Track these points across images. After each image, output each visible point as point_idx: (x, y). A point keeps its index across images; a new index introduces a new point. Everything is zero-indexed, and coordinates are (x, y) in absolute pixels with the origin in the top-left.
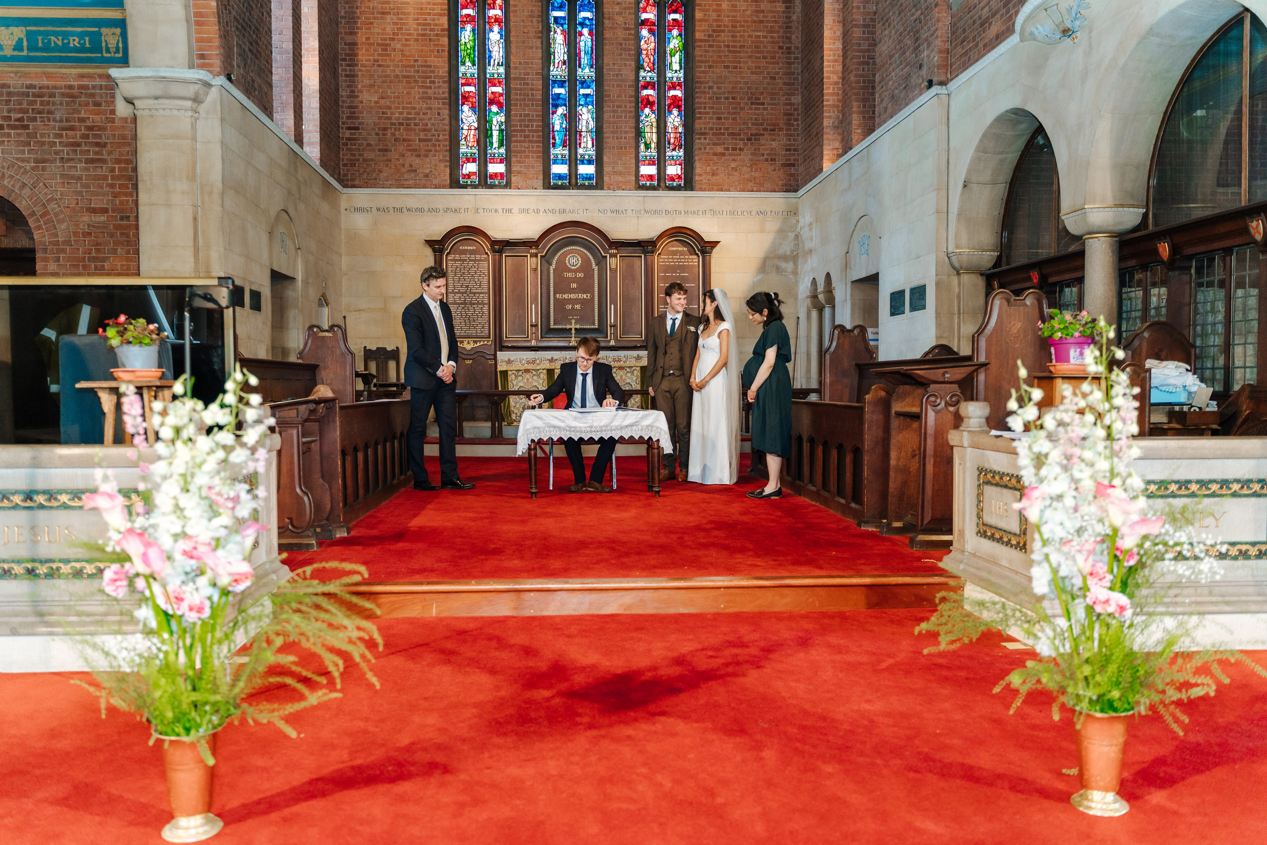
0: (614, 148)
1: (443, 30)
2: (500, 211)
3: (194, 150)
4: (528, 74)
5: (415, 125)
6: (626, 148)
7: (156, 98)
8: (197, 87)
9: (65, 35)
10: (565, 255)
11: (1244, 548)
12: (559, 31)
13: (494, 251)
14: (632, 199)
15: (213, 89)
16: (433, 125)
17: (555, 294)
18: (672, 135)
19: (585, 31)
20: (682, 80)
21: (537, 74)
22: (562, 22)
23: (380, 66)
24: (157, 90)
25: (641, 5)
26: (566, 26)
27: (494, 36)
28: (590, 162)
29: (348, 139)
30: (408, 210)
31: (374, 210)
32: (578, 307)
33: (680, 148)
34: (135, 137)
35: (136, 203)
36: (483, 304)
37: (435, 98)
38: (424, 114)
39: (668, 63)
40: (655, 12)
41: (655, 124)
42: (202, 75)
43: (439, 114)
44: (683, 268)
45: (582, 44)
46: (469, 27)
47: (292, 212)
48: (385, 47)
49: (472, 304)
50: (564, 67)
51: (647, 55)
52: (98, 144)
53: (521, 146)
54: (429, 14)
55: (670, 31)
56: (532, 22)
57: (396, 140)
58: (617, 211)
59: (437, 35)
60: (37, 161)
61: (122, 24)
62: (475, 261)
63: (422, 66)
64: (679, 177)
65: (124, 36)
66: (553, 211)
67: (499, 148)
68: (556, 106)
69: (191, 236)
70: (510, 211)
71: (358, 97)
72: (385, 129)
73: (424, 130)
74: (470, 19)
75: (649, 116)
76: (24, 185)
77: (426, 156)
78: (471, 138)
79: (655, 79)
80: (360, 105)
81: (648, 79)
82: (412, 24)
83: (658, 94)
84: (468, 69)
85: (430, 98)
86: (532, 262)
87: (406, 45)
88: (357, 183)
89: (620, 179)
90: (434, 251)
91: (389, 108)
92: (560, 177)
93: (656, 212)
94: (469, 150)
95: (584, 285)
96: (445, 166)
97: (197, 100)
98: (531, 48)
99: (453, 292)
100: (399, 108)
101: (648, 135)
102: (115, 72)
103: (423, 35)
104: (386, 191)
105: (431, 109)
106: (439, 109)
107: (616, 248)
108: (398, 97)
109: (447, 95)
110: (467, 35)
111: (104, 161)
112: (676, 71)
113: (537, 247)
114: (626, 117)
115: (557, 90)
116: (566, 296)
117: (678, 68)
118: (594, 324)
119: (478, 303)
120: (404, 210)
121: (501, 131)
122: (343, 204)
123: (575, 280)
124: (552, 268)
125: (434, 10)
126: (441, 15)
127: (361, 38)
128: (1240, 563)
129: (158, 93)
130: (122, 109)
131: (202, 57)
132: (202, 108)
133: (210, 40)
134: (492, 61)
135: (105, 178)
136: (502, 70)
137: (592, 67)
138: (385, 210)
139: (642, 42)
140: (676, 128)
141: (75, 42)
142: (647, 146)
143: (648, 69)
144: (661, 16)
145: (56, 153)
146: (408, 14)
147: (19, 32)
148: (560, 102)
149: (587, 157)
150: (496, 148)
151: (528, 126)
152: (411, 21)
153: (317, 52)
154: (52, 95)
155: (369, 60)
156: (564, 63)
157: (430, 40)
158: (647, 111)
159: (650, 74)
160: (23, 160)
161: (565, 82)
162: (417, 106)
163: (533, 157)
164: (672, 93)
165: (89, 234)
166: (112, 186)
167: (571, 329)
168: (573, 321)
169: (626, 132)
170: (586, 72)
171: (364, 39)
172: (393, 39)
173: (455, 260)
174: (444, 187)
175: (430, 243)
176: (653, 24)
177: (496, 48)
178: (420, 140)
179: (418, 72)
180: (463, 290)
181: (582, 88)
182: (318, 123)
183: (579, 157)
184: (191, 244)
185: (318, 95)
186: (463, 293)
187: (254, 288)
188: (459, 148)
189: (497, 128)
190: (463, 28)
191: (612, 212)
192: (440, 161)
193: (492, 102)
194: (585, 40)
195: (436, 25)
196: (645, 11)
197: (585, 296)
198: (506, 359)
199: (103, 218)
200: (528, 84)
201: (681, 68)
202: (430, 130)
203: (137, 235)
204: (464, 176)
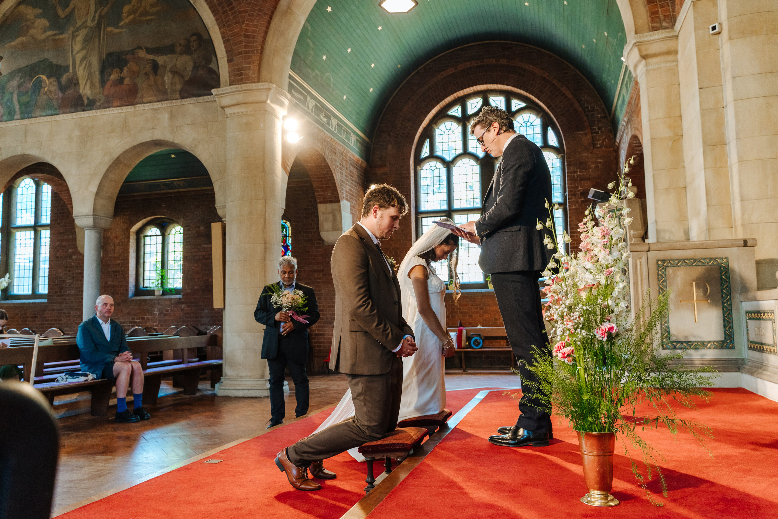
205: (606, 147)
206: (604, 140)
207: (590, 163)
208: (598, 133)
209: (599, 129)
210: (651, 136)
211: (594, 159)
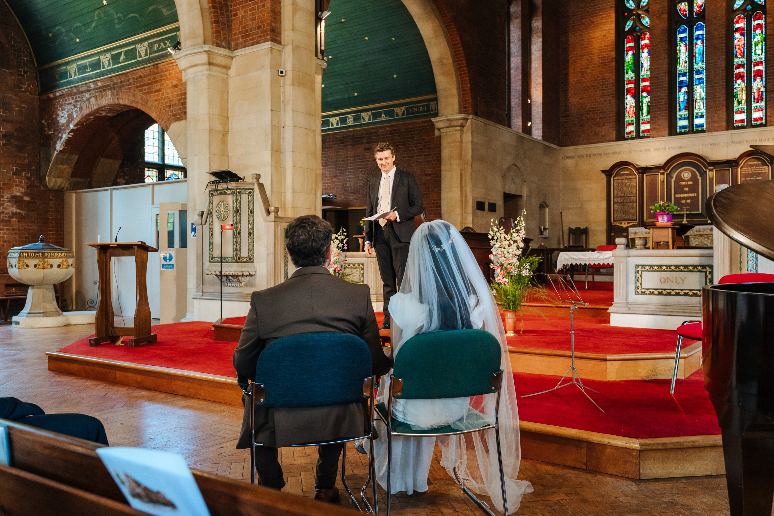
0: (712, 108)
1: (612, 59)
2: (643, 151)
3: (461, 146)
4: (660, 74)
5: (598, 110)
6: (719, 107)
7: (447, 127)
8: (461, 121)
9: (418, 107)
10: (681, 172)
11: (695, 292)
12: (682, 45)
13: (639, 173)
14: (724, 136)
15: (469, 121)
16: (607, 109)
17: (675, 195)
18: (756, 94)
19: (699, 42)
20: (763, 59)
21: (665, 73)
22: (685, 39)
23: (580, 83)
24: (446, 124)
25: (735, 20)
26: (687, 42)
27: (645, 55)
28: (702, 116)
29: (564, 122)
30: (594, 155)
31: (577, 157)
32: (689, 201)
33: (762, 100)
34: (440, 144)
35: (441, 170)
36: (633, 202)
37: (608, 95)
38: (602, 104)
39: (753, 51)
40: (745, 23)
41: (744, 89)
42: (463, 116)
43: (610, 103)
44: (758, 175)
45: (697, 50)
46: (630, 53)
47: (519, 165)
48: (582, 72)
49: (627, 202)
50: (686, 65)
51: (739, 49)
52: (428, 148)
53: (656, 114)
54: (605, 52)
55: (755, 31)
56: (662, 45)
57: (588, 119)
58: (714, 144)
59: (609, 62)
60: (409, 157)
61: (436, 99)
62: (629, 179)
63: (602, 79)
64: (761, 119)
65: (437, 104)
66: (674, 148)
67: (647, 115)
68: (680, 88)
69: (459, 182)
70: (649, 150)
71: (568, 100)
72: (582, 115)
73: (602, 112)
74: (631, 48)
75: (740, 85)
76: (404, 167)
77: (603, 126)
78: (631, 112)
79: (745, 62)
80: (570, 105)
81: (740, 63)
82: (596, 58)
83: (747, 70)
84: (630, 75)
85: (605, 95)
86: (660, 177)
87: (593, 70)
88: (568, 144)
89: (716, 125)
90: (606, 175)
91: (584, 103)
92: (683, 127)
93: (739, 142)
94: (630, 119)
95: (693, 189)
96: (613, 130)
97: (462, 126)
98: (662, 59)
99: (617, 197)
100: (589, 103)
101: (740, 96)
102: (433, 120)
103: (603, 63)
104: (582, 146)
105: (605, 101)
106: (610, 100)
107: (713, 166)
108: (589, 97)
109: (614, 92)
110: (629, 58)
111: (430, 155)
112: (759, 55)
113: (664, 169)
114: (719, 88)
115: (682, 78)
116: (681, 196)
117: (760, 52)
118: (698, 210)
119: (631, 202)
120: (592, 155)
121: (648, 106)
122: (561, 155)
123: (687, 186)
124: (673, 180)
125: (607, 49)
126: (611, 51)
127: (571, 70)
128: (693, 298)
129: (448, 125)
130: (437, 133)
131: (465, 108)
132: (465, 129)
133: (467, 100)
134: (643, 69)
135: (430, 161)
136: (649, 73)
137: (703, 61)
138: (582, 156)
139: (736, 42)
140: (759, 89)
141: (421, 109)
142: (739, 103)
143: (739, 56)
144: (749, 24)
145: (415, 153)
146: (595, 54)
147: (403, 108)
148: (684, 84)
149: (700, 114)
150: (645, 116)
151: (659, 102)
152: (596, 57)
153: (541, 85)
154: (414, 131)
155: (574, 81)
156: (686, 62)
157: (606, 65)
158: (739, 81)
159: (741, 59)
160: (404, 157)
161: (686, 73)
162: (599, 100)
163: (662, 119)
164: (757, 68)
165: (424, 184)
166: (433, 164)
167: (683, 214)
168: (685, 210)
169: (720, 97)
170: (699, 65)
171: (572, 71)
172: (586, 68)
173: (618, 180)
174: (612, 141)
175: (604, 172)
176: (743, 29)
177: (646, 61)
178: (600, 118)
179: (599, 83)
180: (622, 195)
181: (697, 74)
182: (541, 119)
183: (695, 114)
184: (459, 185)
185: (541, 105)
186: (622, 197)
187: (491, 202)
188: (624, 118)
189: (646, 105)
190: (627, 54)
191: (711, 145)
192: (611, 128)
193: (642, 92)
194: (699, 46)
195: (609, 56)
196: (737, 22)
197: (693, 195)
198: (634, 232)
199: (429, 178)
200: (659, 79)
201: (762, 52)
202: (605, 112)
203: (441, 184)
204: (627, 134)
205: (30, 93)
206: (29, 86)
207: (14, 106)
208: (23, 76)
209: (25, 72)
210: (210, 126)
211: (18, 103)
